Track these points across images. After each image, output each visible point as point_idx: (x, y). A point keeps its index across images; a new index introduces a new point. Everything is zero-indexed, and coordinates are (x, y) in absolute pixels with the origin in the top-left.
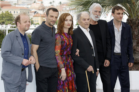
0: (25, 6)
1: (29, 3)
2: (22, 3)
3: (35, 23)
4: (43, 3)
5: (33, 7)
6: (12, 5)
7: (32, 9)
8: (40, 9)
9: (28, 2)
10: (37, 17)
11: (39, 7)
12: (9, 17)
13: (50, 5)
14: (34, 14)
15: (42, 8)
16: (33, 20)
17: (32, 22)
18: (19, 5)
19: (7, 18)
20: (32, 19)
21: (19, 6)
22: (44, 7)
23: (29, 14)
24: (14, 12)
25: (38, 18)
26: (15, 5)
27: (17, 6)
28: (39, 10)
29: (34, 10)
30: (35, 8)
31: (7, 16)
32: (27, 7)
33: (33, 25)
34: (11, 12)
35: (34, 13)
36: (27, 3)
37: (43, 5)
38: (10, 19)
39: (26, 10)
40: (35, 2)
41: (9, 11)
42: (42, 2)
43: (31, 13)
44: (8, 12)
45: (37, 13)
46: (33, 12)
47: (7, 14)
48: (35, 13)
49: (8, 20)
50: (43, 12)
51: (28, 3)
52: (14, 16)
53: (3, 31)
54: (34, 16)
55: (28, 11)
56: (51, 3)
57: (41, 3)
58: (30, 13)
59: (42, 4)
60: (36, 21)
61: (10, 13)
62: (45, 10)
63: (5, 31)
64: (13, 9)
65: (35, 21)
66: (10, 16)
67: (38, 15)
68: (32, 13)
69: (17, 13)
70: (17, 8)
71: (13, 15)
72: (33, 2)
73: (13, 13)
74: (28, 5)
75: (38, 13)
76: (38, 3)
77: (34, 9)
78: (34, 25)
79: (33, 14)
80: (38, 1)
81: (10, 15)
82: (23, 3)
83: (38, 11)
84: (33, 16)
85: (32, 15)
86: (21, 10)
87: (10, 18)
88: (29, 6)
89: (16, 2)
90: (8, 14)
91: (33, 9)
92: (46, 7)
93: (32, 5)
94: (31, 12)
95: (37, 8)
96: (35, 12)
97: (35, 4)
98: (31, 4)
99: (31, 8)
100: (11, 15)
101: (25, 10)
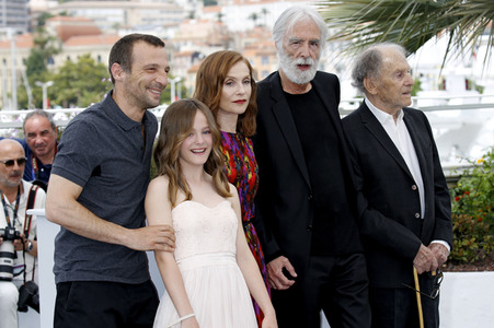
1: (169, 19)
2: (144, 20)
4: (223, 19)
5: (186, 36)
6: (103, 30)
7: (182, 43)
8: (214, 41)
9: (165, 16)
11: (210, 36)
12: (95, 76)
13: (251, 25)
14: (192, 61)
15: (220, 37)
16: (187, 84)
17: (183, 94)
18: (133, 29)
19: (86, 80)
20: (183, 80)
22: (228, 33)
23: (173, 61)
26: (113, 31)
27: (122, 33)
28: (211, 45)
29: (188, 48)
30: (194, 41)
31: (86, 73)
34: (99, 58)
35: (189, 58)
36: (162, 19)
37: (226, 27)
38: (98, 85)
40: (192, 17)
41: (94, 56)
42: (220, 16)
43: (178, 61)
44: (88, 57)
45: (201, 56)
46: (185, 55)
47: (87, 67)
48: (196, 59)
49: (91, 89)
51: (165, 23)
54: (189, 71)
56: (254, 17)
57: (217, 19)
58: (175, 57)
59: (220, 21)
61: (96, 64)
62: (231, 44)
64: (108, 47)
66: (98, 72)
68: (184, 59)
72: (186, 14)
74: (166, 27)
76: (206, 21)
77: (189, 44)
79: (187, 63)
80: (205, 12)
81: (95, 68)
82: (145, 23)
83: (205, 51)
84: (185, 70)
85: (183, 67)
87: (97, 80)
88: (171, 33)
89: (120, 19)
90: (91, 64)
91: (186, 44)
92: (237, 32)
93: (183, 26)
94: (181, 56)
95: (201, 39)
96: (195, 55)
97: (193, 21)
98: (177, 25)
99: (178, 40)
100: (102, 68)
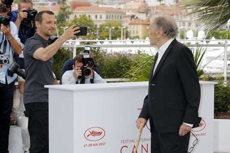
0: (114, 7)
3: (132, 35)
4: (146, 1)
5: (129, 8)
6: (92, 4)
7: (127, 11)
8: (141, 11)
10: (135, 26)
11: (139, 8)
13: (158, 4)
15: (144, 9)
16: (129, 30)
17: (127, 34)
18: (105, 4)
20: (127, 28)
21: (104, 6)
22: (148, 7)
23: (122, 19)
24: (96, 16)
25: (137, 28)
26: (97, 5)
27: (100, 6)
28: (140, 13)
29: (129, 13)
30: (132, 10)
32: (118, 7)
33: (128, 39)
34: (89, 16)
35: (130, 18)
37: (147, 4)
39: (116, 13)
41: (87, 15)
43: (125, 19)
44: (85, 16)
45: (135, 17)
46: (128, 16)
47: (84, 20)
48: (133, 19)
50: (147, 16)
51: (120, 2)
52: (96, 24)
53: (68, 50)
54: (130, 24)
55: (120, 15)
58: (124, 17)
59: (144, 2)
60: (134, 33)
61: (88, 19)
62: (149, 12)
63: (71, 50)
64: (94, 12)
65: (132, 32)
66: (88, 23)
67: (137, 22)
68: (127, 18)
69: (101, 17)
70: (102, 9)
71: (94, 22)
73: (93, 18)
74: (120, 4)
75: (137, 18)
76: (138, 1)
77: (130, 11)
78: (130, 39)
79: (129, 20)
81: (88, 21)
82: (111, 1)
83: (137, 15)
84: (128, 23)
86: (107, 12)
88: (122, 6)
91: (129, 12)
92: (152, 7)
93: (127, 3)
94: (126, 17)
95: (136, 9)
96: (133, 17)
97: (132, 1)
98: (125, 3)
99: (125, 10)
100: (91, 21)
101: (114, 13)
